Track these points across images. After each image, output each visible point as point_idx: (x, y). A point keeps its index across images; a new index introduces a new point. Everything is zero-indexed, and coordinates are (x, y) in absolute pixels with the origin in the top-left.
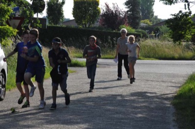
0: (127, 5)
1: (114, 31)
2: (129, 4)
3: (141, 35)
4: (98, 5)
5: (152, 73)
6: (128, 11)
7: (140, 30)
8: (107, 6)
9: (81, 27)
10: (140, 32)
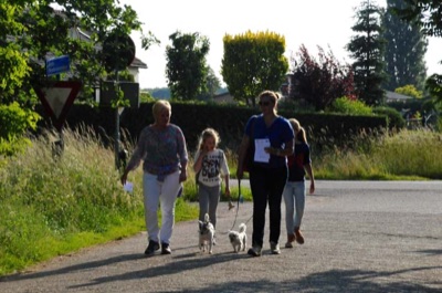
0: (353, 50)
1: (322, 112)
2: (358, 48)
3: (387, 120)
4: (282, 50)
5: (405, 215)
6: (355, 65)
7: (384, 108)
8: (306, 54)
9: (241, 103)
10: (384, 112)
